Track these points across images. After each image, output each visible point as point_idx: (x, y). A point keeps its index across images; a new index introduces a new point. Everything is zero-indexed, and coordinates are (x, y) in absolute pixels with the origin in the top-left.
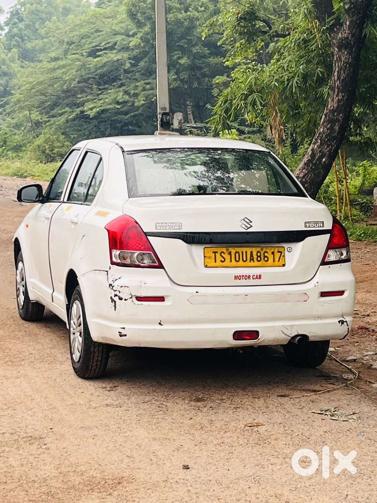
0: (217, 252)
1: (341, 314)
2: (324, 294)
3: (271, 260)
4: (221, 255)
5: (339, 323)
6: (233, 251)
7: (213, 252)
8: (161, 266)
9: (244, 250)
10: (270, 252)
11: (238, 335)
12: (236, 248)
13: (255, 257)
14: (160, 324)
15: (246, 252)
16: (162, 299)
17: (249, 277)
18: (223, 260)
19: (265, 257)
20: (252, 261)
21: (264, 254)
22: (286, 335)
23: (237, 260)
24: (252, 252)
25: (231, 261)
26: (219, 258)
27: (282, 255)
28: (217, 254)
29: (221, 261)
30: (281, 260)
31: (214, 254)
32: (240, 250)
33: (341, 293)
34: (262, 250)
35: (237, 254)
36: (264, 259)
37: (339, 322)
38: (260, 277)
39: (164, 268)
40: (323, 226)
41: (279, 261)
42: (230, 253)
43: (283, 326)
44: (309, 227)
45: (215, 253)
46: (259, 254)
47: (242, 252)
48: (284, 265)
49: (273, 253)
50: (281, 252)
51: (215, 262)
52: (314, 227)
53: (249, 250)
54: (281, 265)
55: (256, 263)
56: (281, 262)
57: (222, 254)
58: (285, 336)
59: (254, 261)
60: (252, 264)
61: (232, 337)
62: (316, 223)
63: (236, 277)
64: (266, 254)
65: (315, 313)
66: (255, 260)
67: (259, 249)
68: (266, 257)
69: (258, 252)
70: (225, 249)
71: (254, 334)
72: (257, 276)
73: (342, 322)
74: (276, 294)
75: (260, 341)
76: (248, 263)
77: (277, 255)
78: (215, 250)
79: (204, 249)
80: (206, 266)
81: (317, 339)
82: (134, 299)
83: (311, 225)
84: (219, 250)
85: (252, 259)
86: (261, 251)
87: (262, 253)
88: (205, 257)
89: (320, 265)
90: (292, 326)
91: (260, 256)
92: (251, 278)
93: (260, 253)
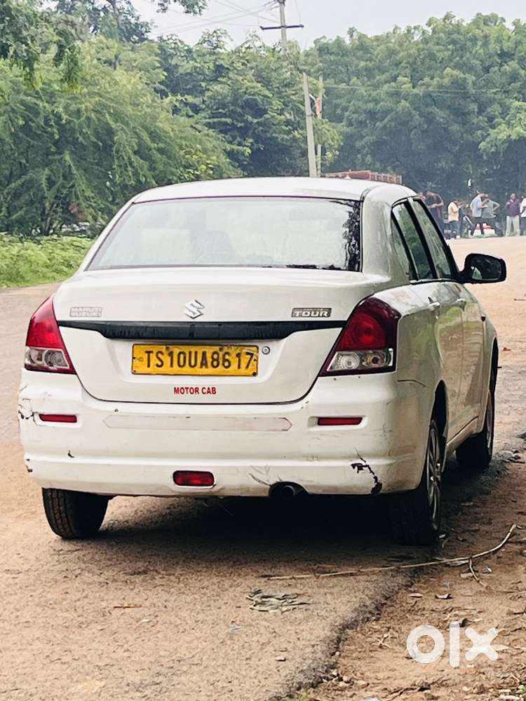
0: (152, 352)
1: (356, 453)
2: (322, 421)
3: (234, 365)
4: (157, 356)
5: (354, 468)
6: (176, 350)
7: (147, 352)
8: (72, 371)
9: (193, 349)
10: (234, 355)
11: (181, 477)
12: (180, 347)
13: (209, 360)
14: (69, 455)
15: (196, 353)
16: (72, 419)
17: (197, 390)
18: (160, 363)
19: (225, 360)
20: (204, 367)
21: (224, 356)
22: (259, 481)
23: (182, 363)
24: (204, 354)
25: (172, 365)
26: (154, 361)
27: (253, 359)
28: (151, 354)
29: (158, 366)
30: (251, 365)
31: (147, 355)
32: (186, 349)
33: (356, 421)
34: (221, 350)
35: (182, 356)
36: (223, 364)
37: (354, 466)
38: (213, 391)
39: (76, 374)
40: (329, 315)
41: (247, 367)
42: (171, 354)
43: (252, 467)
44: (300, 316)
45: (149, 352)
46: (215, 356)
47: (190, 353)
48: (255, 374)
49: (238, 355)
50: (252, 355)
51: (149, 366)
52: (310, 316)
53: (200, 350)
54: (251, 373)
55: (210, 370)
56: (251, 369)
57: (160, 355)
58: (258, 483)
59: (207, 367)
60: (204, 370)
61: (172, 480)
62: (315, 310)
63: (176, 391)
64: (227, 357)
65: (306, 450)
66: (209, 364)
67: (216, 349)
68: (227, 360)
69: (215, 353)
70: (164, 347)
71: (206, 478)
72: (209, 388)
73: (360, 467)
74: (235, 418)
75: (216, 488)
76: (198, 370)
77: (245, 359)
78: (149, 348)
79: (133, 347)
80: (134, 373)
81: (320, 492)
82: (37, 417)
83: (304, 313)
84: (155, 349)
85: (204, 363)
86: (219, 352)
87: (221, 354)
88: (134, 358)
89: (319, 375)
90: (267, 469)
91: (217, 360)
92: (200, 391)
93: (218, 355)
